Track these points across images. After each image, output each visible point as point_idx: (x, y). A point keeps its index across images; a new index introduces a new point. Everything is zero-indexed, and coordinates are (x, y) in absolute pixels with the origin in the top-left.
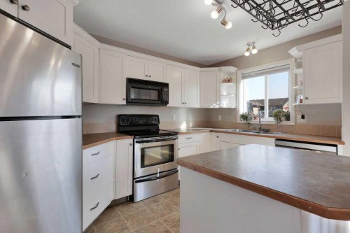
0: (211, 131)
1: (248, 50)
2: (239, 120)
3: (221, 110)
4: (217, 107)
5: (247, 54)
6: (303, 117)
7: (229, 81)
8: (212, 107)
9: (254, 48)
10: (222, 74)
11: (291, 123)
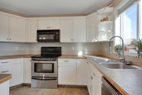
4: (96, 41)
8: (93, 41)
10: (99, 16)
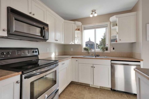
0: (72, 58)
1: (92, 14)
2: (83, 51)
3: (75, 45)
4: (73, 43)
5: (91, 16)
6: (114, 49)
7: (79, 30)
8: (70, 43)
9: (95, 13)
10: (75, 25)
11: (108, 51)
